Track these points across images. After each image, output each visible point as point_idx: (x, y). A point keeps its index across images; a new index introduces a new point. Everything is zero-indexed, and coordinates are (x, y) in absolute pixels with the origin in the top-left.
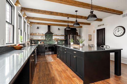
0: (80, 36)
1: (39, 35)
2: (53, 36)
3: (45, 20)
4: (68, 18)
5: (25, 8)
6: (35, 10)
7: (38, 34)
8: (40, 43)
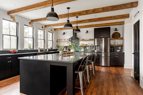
0: (122, 39)
1: (65, 41)
2: (80, 42)
3: (59, 25)
4: (77, 17)
5: (32, 20)
7: (63, 40)
8: (66, 50)
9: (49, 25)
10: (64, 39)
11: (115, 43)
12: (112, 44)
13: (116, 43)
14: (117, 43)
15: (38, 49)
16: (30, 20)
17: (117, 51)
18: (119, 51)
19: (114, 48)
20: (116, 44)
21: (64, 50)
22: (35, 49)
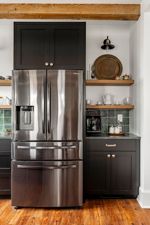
11: (103, 97)
12: (94, 104)
13: (108, 98)
14: (112, 97)
17: (112, 131)
18: (117, 130)
19: (99, 117)
20: (108, 102)
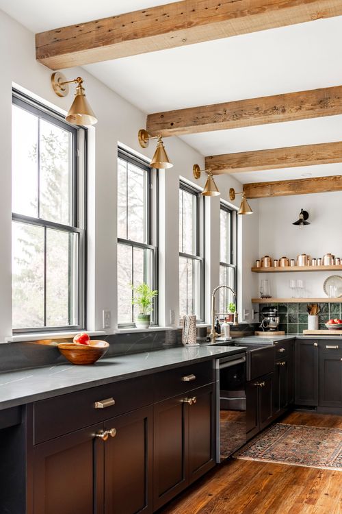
1: (311, 266)
3: (321, 160)
5: (162, 115)
6: (215, 108)
7: (301, 259)
8: (320, 327)
9: (244, 160)
10: (307, 258)
15: (178, 326)
16: (141, 111)
21: (306, 327)
22: (163, 325)
